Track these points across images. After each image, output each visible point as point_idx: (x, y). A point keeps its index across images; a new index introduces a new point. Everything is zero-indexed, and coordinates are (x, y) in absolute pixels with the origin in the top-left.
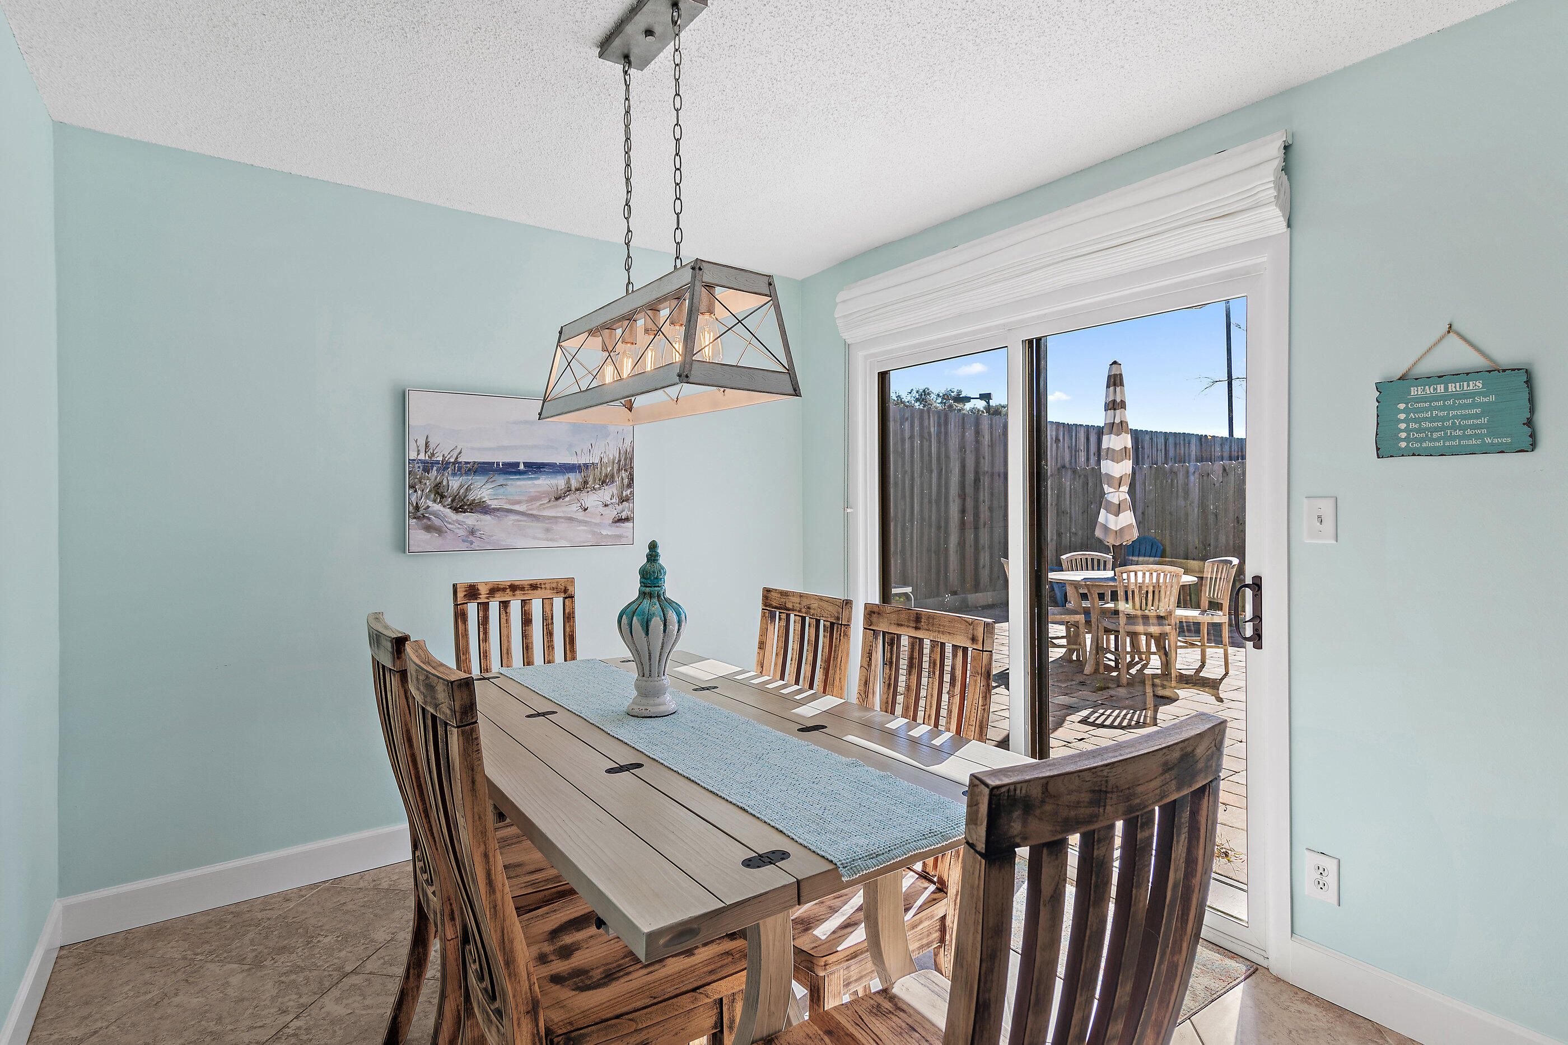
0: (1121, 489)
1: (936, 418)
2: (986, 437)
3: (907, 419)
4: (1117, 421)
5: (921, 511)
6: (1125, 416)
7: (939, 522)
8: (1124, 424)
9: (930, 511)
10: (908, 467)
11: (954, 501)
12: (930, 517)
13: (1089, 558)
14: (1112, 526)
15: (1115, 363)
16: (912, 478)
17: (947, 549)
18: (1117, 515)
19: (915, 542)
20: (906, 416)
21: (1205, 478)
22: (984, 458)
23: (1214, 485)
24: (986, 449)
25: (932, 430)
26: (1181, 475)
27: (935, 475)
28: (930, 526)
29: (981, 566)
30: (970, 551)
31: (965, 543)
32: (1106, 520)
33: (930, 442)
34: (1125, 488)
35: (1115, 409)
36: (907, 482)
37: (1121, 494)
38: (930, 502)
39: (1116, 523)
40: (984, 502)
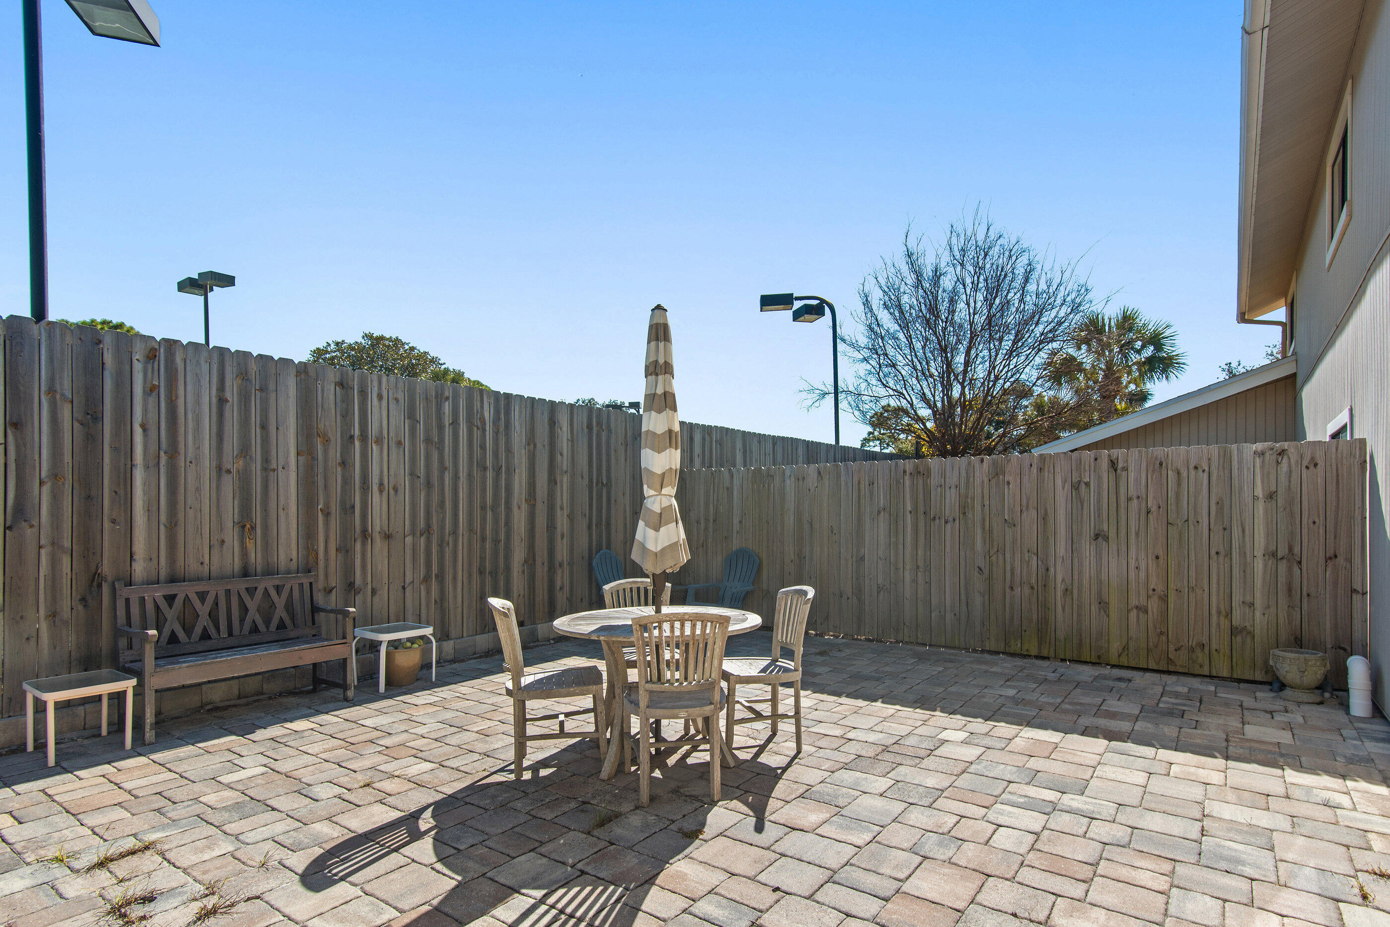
0: (664, 491)
1: (492, 401)
2: (565, 429)
3: (447, 398)
4: (660, 391)
5: (470, 522)
6: (670, 384)
7: (496, 531)
8: (669, 399)
9: (484, 520)
10: (448, 462)
11: (519, 508)
12: (483, 529)
13: (642, 587)
14: (651, 546)
15: (659, 307)
16: (456, 477)
17: (508, 568)
18: (657, 529)
19: (460, 563)
20: (446, 394)
21: (801, 482)
22: (561, 455)
23: (810, 490)
24: (565, 445)
25: (486, 415)
26: (777, 479)
27: (490, 474)
28: (483, 539)
29: (558, 588)
30: (541, 571)
31: (534, 560)
32: (645, 538)
33: (484, 430)
34: (670, 490)
35: (657, 375)
36: (447, 483)
37: (664, 498)
38: (483, 508)
39: (656, 540)
40: (562, 509)
